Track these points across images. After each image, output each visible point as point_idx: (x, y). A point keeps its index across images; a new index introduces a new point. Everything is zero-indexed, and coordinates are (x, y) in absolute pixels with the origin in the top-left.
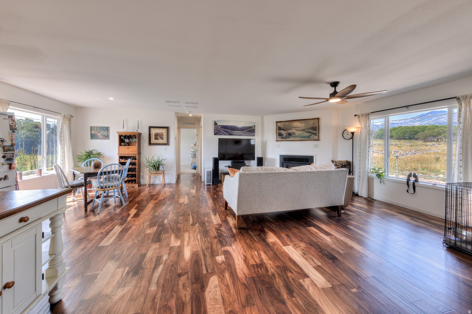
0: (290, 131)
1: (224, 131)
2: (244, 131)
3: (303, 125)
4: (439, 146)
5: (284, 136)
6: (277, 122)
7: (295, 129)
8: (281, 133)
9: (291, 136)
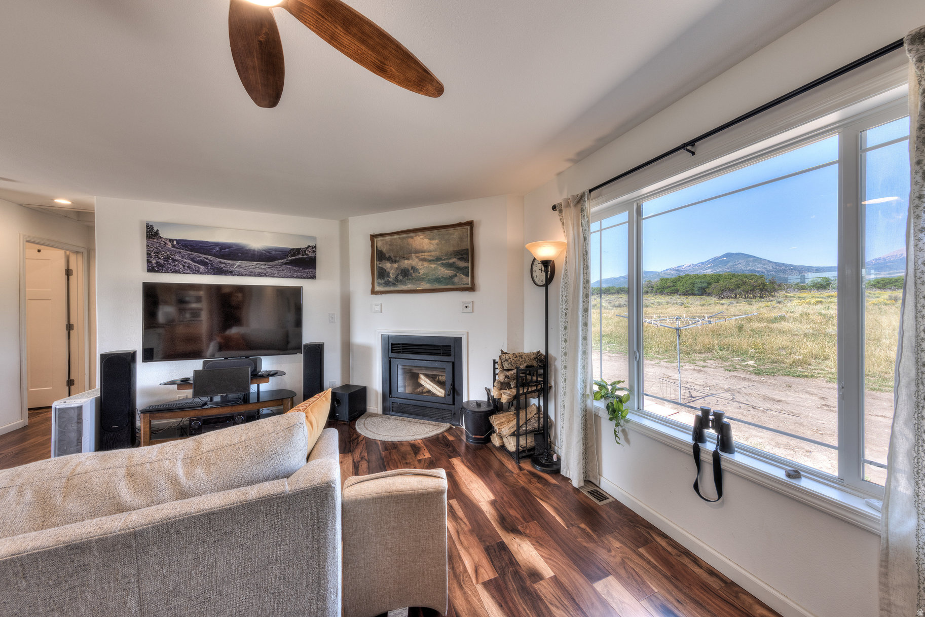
0: (406, 262)
1: (193, 260)
2: (274, 263)
3: (436, 244)
4: (738, 305)
5: (392, 277)
6: (373, 237)
7: (417, 257)
8: (384, 267)
9: (408, 277)
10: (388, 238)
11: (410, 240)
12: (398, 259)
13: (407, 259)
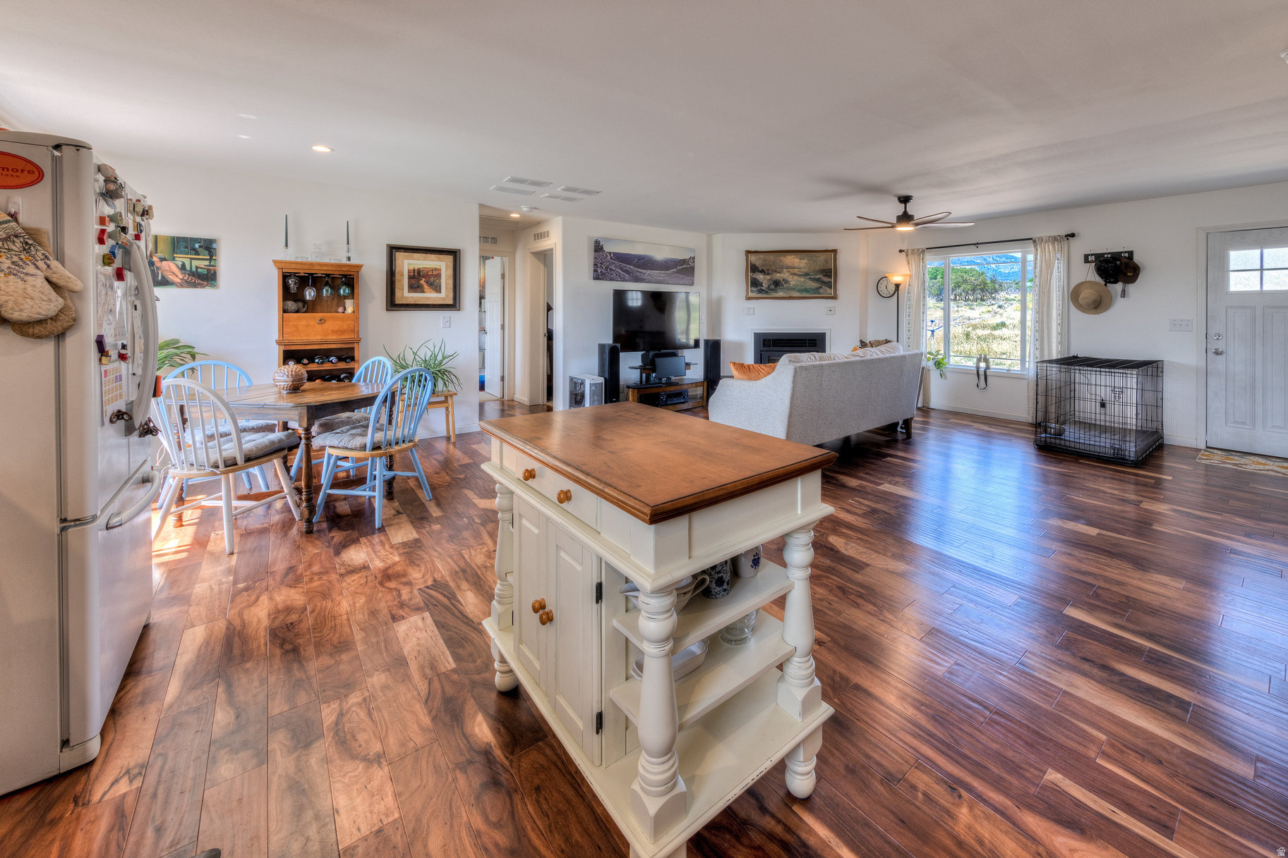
0: (778, 275)
1: (621, 270)
2: (668, 272)
3: (806, 263)
5: (765, 286)
6: (748, 252)
7: (788, 272)
8: (758, 278)
9: (779, 286)
10: (762, 256)
11: (782, 258)
12: (770, 272)
13: (779, 273)
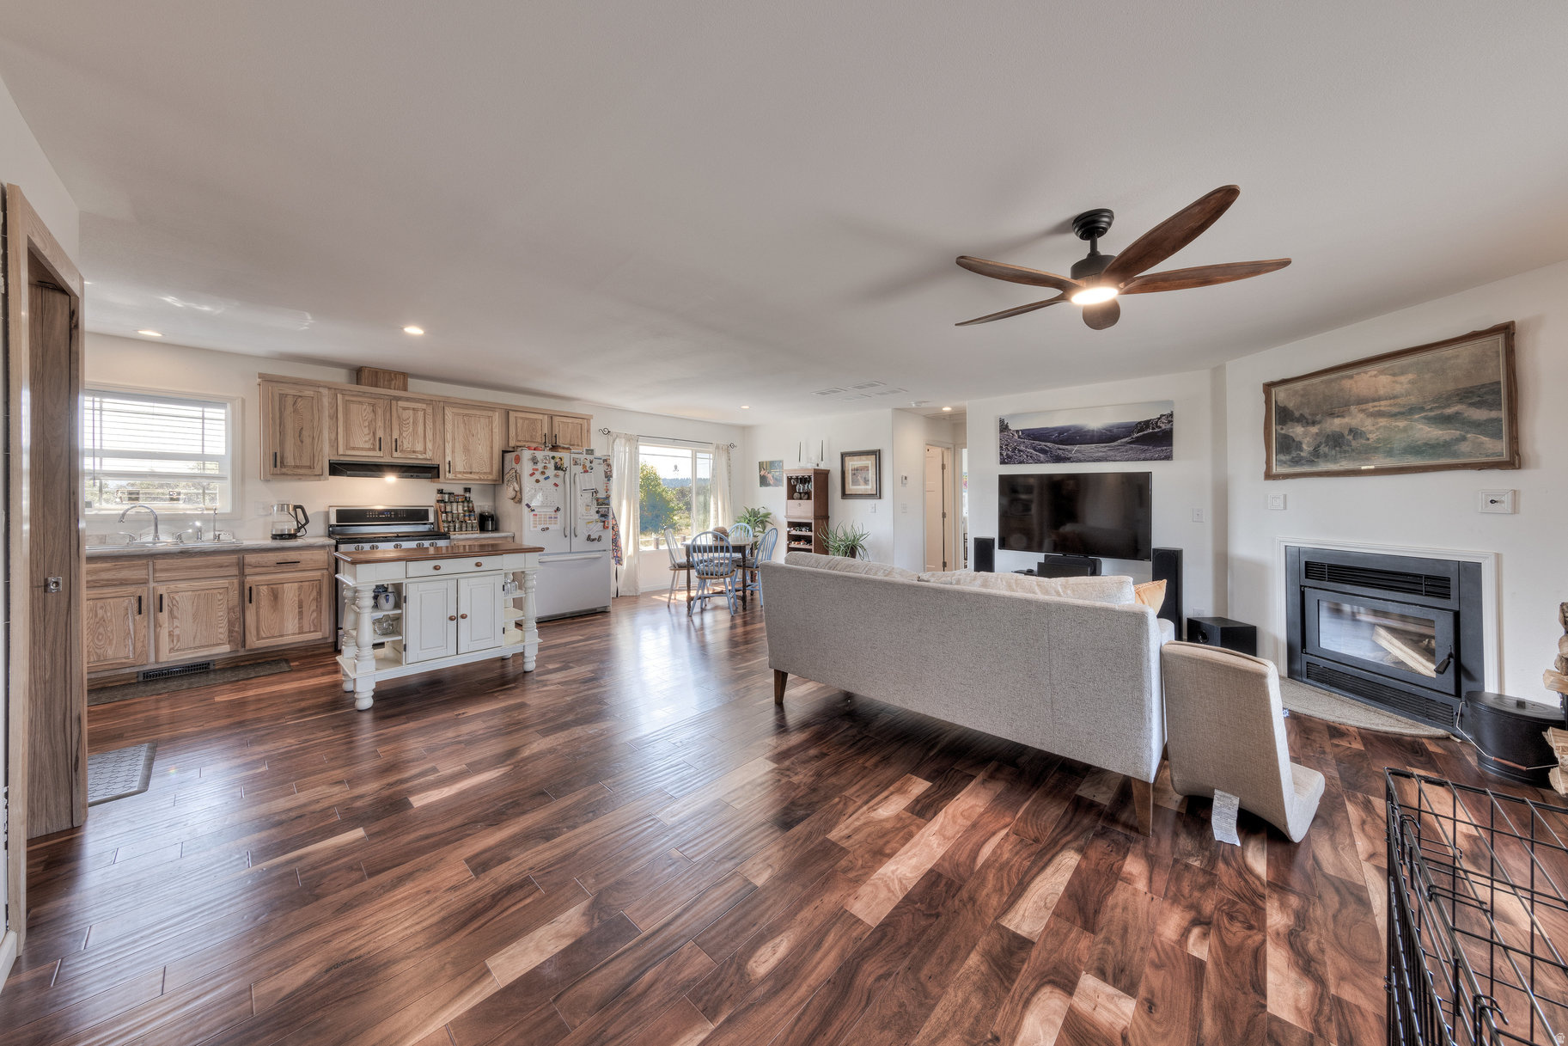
0: (1337, 421)
1: (1034, 449)
2: (1118, 443)
3: (1409, 383)
6: (1268, 387)
7: (1363, 411)
8: (1291, 434)
9: (1341, 447)
10: (1299, 385)
11: (1347, 383)
12: (1318, 418)
13: (1338, 416)
